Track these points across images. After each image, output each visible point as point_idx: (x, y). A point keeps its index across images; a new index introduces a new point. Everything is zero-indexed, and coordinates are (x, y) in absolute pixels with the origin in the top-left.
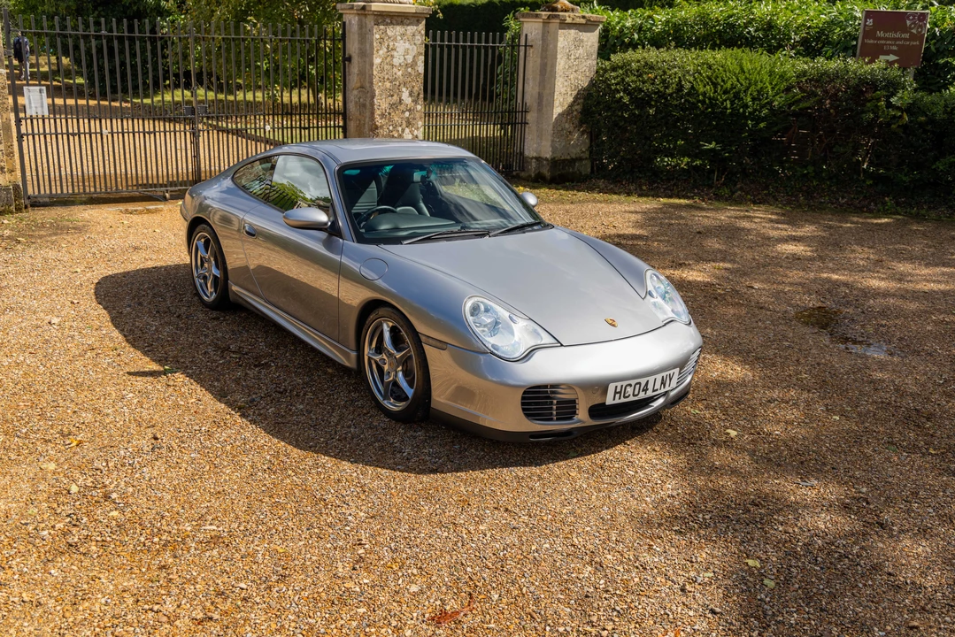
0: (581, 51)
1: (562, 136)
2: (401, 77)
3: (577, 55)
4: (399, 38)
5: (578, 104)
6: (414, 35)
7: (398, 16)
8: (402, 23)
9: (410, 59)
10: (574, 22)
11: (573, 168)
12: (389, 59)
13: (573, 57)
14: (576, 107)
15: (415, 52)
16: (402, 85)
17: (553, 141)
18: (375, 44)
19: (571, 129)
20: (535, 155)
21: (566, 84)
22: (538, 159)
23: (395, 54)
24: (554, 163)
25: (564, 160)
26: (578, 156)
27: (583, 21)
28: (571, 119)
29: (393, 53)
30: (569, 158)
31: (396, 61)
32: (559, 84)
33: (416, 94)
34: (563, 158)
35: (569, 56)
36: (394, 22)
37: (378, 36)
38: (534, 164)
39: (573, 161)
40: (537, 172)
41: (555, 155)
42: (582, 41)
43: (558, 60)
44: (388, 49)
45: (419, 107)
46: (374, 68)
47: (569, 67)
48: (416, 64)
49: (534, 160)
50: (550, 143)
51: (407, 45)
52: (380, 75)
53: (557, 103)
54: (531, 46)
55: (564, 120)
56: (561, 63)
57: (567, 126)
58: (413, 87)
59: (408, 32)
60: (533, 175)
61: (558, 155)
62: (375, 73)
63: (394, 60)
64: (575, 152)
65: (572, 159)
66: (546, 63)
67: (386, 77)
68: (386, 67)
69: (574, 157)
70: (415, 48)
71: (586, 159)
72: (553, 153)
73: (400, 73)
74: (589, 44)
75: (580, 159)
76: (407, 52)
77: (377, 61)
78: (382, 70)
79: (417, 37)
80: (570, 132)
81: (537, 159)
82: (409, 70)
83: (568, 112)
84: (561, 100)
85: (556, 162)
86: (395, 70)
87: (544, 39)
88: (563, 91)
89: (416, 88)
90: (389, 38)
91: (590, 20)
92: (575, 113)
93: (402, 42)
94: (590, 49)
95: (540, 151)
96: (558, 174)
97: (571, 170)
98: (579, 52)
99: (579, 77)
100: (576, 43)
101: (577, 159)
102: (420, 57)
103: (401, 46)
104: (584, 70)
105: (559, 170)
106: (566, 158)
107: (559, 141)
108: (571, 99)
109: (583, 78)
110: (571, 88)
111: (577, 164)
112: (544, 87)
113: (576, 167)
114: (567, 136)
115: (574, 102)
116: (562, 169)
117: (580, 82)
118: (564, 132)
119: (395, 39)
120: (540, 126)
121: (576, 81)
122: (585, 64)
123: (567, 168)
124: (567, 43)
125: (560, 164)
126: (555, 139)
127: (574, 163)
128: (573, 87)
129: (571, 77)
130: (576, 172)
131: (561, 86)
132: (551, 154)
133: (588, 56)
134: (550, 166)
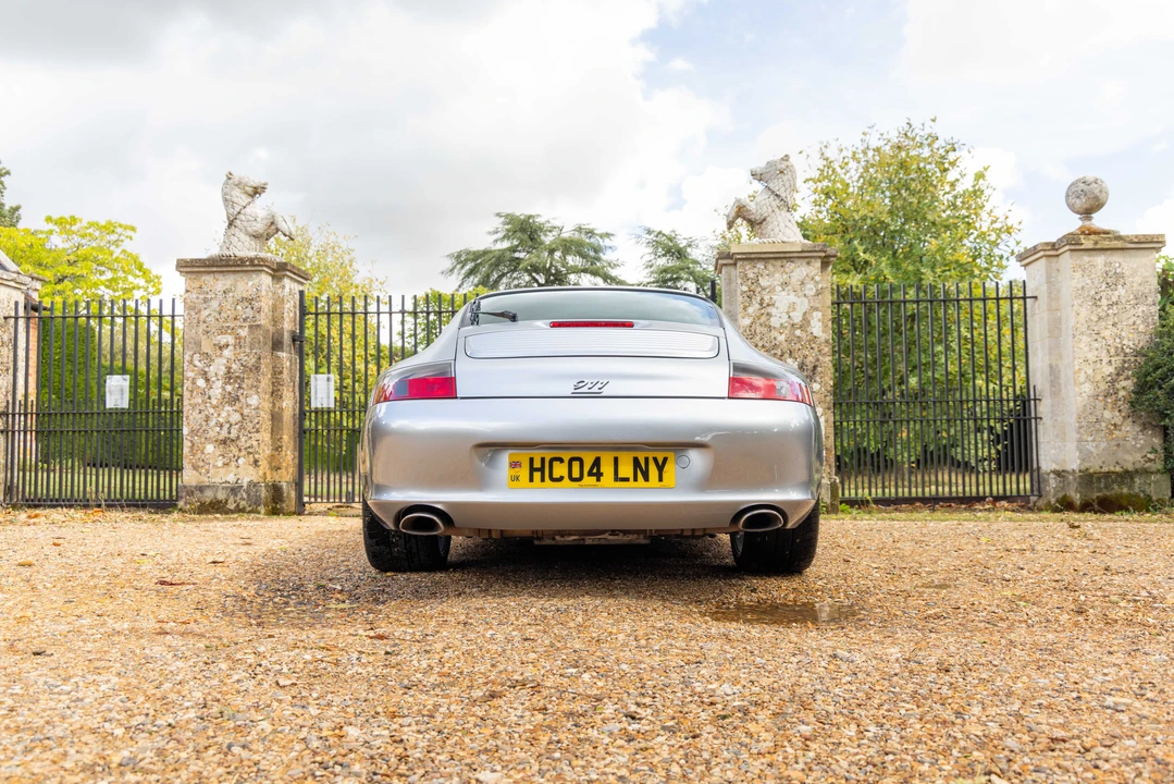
0: (1121, 291)
1: (1098, 431)
2: (785, 344)
3: (1114, 300)
4: (779, 288)
5: (1127, 378)
6: (803, 283)
7: (774, 258)
8: (783, 269)
9: (797, 317)
10: (1098, 246)
11: (1130, 487)
12: (763, 318)
13: (1104, 302)
14: (1124, 383)
15: (806, 307)
16: (787, 355)
17: (1080, 441)
18: (740, 299)
19: (1118, 420)
20: (1054, 467)
21: (1096, 345)
22: (1060, 474)
23: (772, 310)
24: (1088, 478)
25: (1108, 474)
26: (1138, 466)
27: (1119, 244)
28: (1115, 404)
29: (770, 310)
30: (1118, 469)
31: (775, 322)
32: (1082, 346)
33: (810, 367)
34: (1105, 469)
35: (1096, 302)
36: (770, 267)
37: (745, 289)
38: (1053, 482)
39: (1127, 476)
40: (1060, 495)
41: (1087, 465)
42: (1122, 276)
44: (761, 304)
45: (816, 387)
47: (1100, 318)
48: (808, 324)
49: (1052, 476)
50: (1075, 444)
51: (792, 298)
53: (1080, 377)
54: (1036, 297)
55: (1100, 405)
57: (1107, 414)
58: (805, 357)
59: (793, 280)
60: (1053, 501)
61: (1093, 465)
63: (772, 319)
64: (1131, 460)
65: (1127, 472)
66: (1060, 319)
67: (760, 344)
68: (759, 329)
69: (1130, 468)
70: (806, 300)
71: (1158, 471)
72: (1082, 459)
73: (782, 338)
74: (1138, 279)
75: (1146, 472)
76: (792, 306)
77: (744, 322)
78: (753, 334)
79: (808, 286)
80: (1115, 425)
81: (1058, 473)
82: (798, 332)
83: (1106, 392)
84: (1090, 372)
85: (1091, 475)
86: (774, 334)
87: (1049, 281)
88: (1091, 356)
89: (810, 359)
90: (764, 289)
91: (1129, 241)
92: (1122, 393)
93: (783, 293)
94: (1142, 288)
95: (1064, 461)
96: (1098, 497)
97: (1125, 490)
98: (1116, 293)
99: (1123, 334)
100: (1109, 280)
101: (1137, 471)
102: (815, 313)
103: (783, 300)
104: (1131, 321)
105: (1100, 490)
106: (1112, 469)
107: (1093, 441)
108: (1111, 369)
109: (1131, 336)
110: (1108, 351)
111: (1137, 481)
112: (1060, 356)
113: (1137, 485)
114: (1111, 433)
115: (1118, 374)
116: (1106, 488)
117: (1125, 342)
118: (1104, 424)
119: (772, 290)
120: (1060, 419)
121: (1118, 340)
122: (1132, 311)
123: (1115, 486)
124: (1089, 281)
125: (1099, 479)
126: (1085, 437)
127: (1132, 479)
128: (1112, 351)
129: (1106, 333)
130: (1137, 496)
131: (1087, 349)
132: (1079, 461)
133: (1139, 299)
134: (1080, 483)
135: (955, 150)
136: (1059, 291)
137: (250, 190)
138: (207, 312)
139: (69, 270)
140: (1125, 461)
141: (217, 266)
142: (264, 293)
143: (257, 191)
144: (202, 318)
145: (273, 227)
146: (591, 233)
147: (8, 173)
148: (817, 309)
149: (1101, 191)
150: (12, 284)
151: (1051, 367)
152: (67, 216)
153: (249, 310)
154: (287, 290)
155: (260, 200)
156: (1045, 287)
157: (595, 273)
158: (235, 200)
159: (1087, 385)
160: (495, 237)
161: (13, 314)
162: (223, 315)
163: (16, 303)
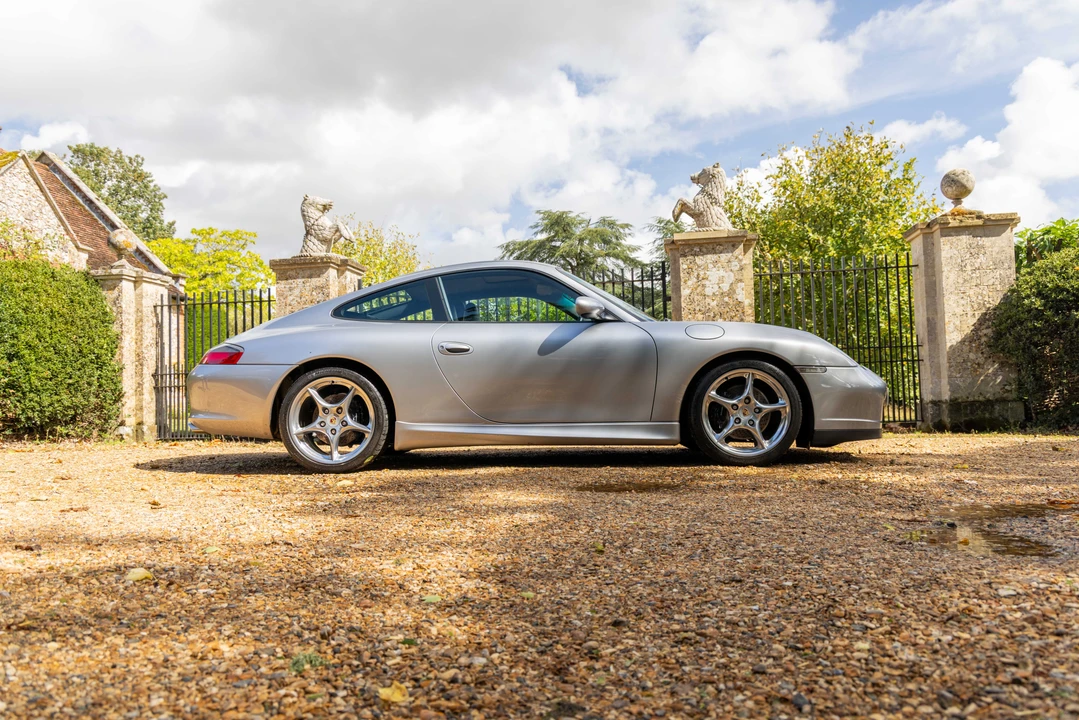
0: (982, 259)
1: (965, 369)
2: (717, 309)
3: (977, 266)
4: (711, 266)
5: (988, 327)
6: (729, 261)
7: (708, 243)
8: (714, 251)
9: (726, 287)
10: (963, 224)
11: (991, 413)
12: (699, 289)
13: (969, 268)
14: (985, 331)
15: (732, 279)
16: (718, 317)
17: (950, 377)
18: (682, 275)
19: (981, 360)
20: (932, 398)
21: (963, 302)
22: (936, 403)
23: (707, 283)
24: (955, 405)
25: (973, 403)
26: (998, 396)
27: (980, 222)
28: (978, 347)
29: (704, 282)
30: (981, 398)
31: (708, 291)
32: (951, 303)
34: (971, 399)
35: (962, 268)
36: (704, 250)
37: (685, 267)
38: (932, 410)
39: (990, 403)
40: (936, 420)
41: (957, 396)
42: (982, 248)
43: (944, 274)
44: (698, 278)
46: (682, 299)
47: (965, 281)
48: (734, 292)
49: (930, 405)
50: (947, 379)
51: (722, 273)
52: (690, 307)
53: (949, 327)
54: (917, 266)
55: (966, 348)
56: (949, 278)
57: (972, 356)
59: (722, 259)
60: (932, 423)
61: (962, 395)
62: (683, 305)
63: (707, 289)
64: (992, 392)
65: (988, 400)
66: (935, 282)
67: (697, 309)
68: (696, 298)
69: (991, 398)
70: (732, 274)
71: (1014, 400)
72: (952, 391)
73: (714, 304)
74: (996, 249)
75: (1003, 401)
76: (721, 280)
77: (685, 292)
78: (692, 301)
79: (733, 263)
80: (978, 364)
81: (934, 403)
82: (726, 299)
83: (972, 339)
84: (958, 323)
85: (959, 404)
86: (708, 300)
87: (927, 254)
88: (959, 311)
90: (699, 267)
91: (989, 220)
92: (984, 339)
93: (714, 269)
94: (999, 256)
95: (940, 393)
96: (965, 421)
97: (987, 415)
98: (979, 260)
99: (984, 292)
100: (972, 251)
101: (997, 400)
102: (739, 284)
103: (714, 274)
104: (991, 283)
105: (966, 415)
106: (976, 398)
107: (961, 377)
108: (975, 320)
109: (991, 294)
110: (972, 307)
111: (997, 407)
112: (936, 312)
113: (996, 411)
114: (975, 370)
115: (980, 324)
116: (972, 413)
117: (986, 299)
118: (969, 364)
119: (706, 268)
120: (936, 360)
121: (980, 298)
122: (992, 275)
123: (980, 413)
124: (956, 252)
125: (966, 407)
126: (954, 374)
127: (993, 406)
128: (976, 306)
129: (971, 292)
130: (997, 419)
131: (955, 305)
132: (949, 393)
133: (997, 265)
134: (950, 411)
135: (887, 147)
136: (934, 260)
137: (321, 207)
138: (291, 298)
139: (209, 270)
140: (988, 392)
141: (298, 264)
142: (331, 282)
143: (326, 208)
144: (288, 302)
145: (338, 234)
146: (612, 224)
147: (165, 197)
148: (741, 281)
149: (967, 181)
150: (159, 282)
151: (928, 320)
152: (206, 228)
153: (320, 295)
154: (348, 279)
155: (327, 213)
156: (922, 258)
157: (617, 257)
158: (310, 215)
159: (955, 333)
160: (536, 230)
161: (159, 303)
162: (303, 299)
163: (162, 296)
